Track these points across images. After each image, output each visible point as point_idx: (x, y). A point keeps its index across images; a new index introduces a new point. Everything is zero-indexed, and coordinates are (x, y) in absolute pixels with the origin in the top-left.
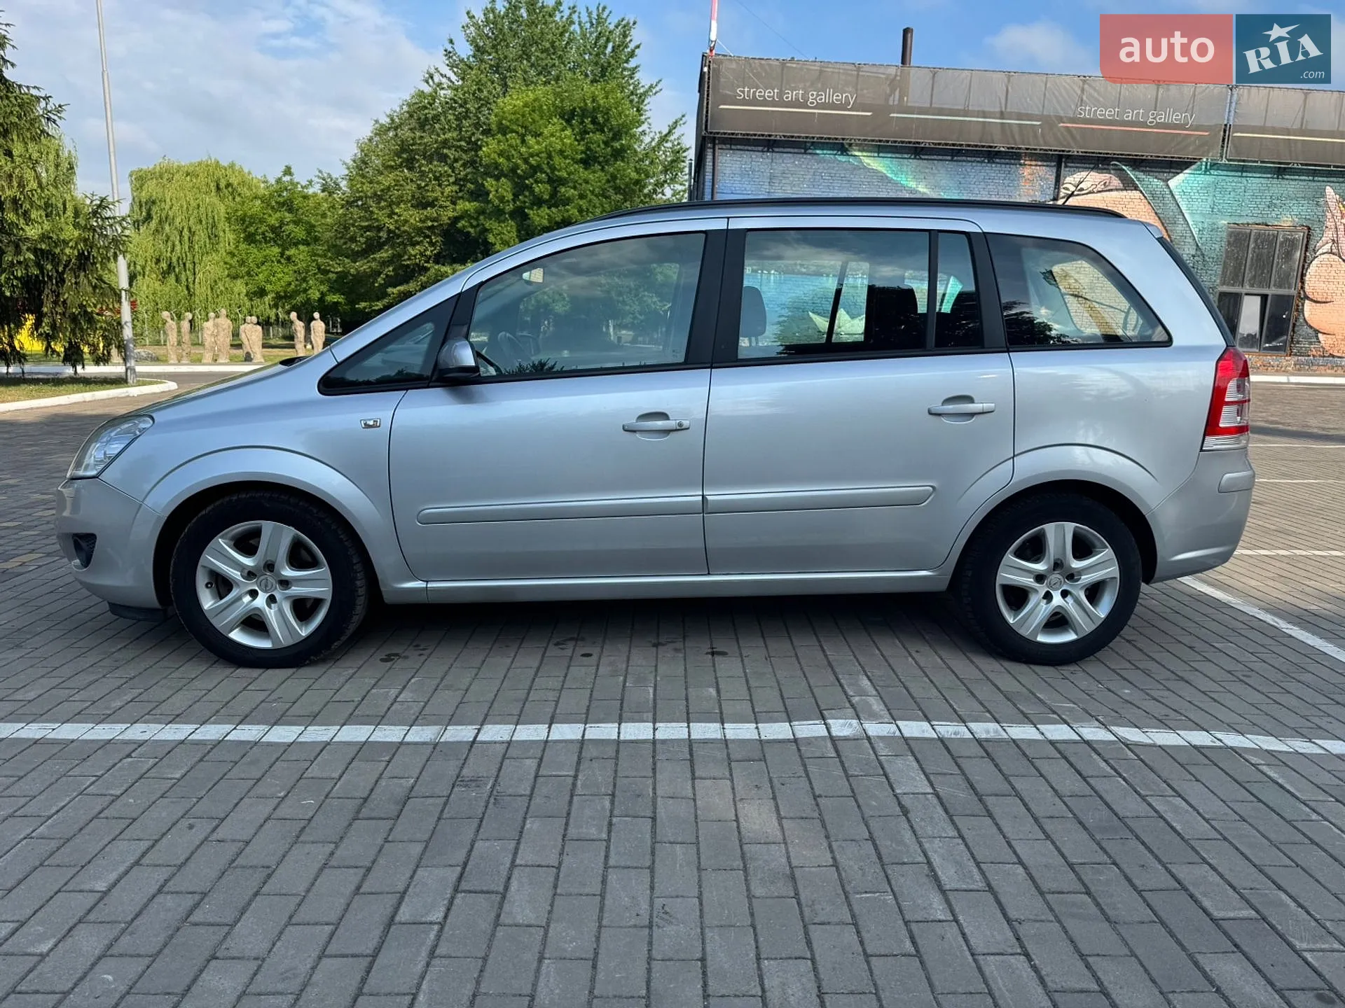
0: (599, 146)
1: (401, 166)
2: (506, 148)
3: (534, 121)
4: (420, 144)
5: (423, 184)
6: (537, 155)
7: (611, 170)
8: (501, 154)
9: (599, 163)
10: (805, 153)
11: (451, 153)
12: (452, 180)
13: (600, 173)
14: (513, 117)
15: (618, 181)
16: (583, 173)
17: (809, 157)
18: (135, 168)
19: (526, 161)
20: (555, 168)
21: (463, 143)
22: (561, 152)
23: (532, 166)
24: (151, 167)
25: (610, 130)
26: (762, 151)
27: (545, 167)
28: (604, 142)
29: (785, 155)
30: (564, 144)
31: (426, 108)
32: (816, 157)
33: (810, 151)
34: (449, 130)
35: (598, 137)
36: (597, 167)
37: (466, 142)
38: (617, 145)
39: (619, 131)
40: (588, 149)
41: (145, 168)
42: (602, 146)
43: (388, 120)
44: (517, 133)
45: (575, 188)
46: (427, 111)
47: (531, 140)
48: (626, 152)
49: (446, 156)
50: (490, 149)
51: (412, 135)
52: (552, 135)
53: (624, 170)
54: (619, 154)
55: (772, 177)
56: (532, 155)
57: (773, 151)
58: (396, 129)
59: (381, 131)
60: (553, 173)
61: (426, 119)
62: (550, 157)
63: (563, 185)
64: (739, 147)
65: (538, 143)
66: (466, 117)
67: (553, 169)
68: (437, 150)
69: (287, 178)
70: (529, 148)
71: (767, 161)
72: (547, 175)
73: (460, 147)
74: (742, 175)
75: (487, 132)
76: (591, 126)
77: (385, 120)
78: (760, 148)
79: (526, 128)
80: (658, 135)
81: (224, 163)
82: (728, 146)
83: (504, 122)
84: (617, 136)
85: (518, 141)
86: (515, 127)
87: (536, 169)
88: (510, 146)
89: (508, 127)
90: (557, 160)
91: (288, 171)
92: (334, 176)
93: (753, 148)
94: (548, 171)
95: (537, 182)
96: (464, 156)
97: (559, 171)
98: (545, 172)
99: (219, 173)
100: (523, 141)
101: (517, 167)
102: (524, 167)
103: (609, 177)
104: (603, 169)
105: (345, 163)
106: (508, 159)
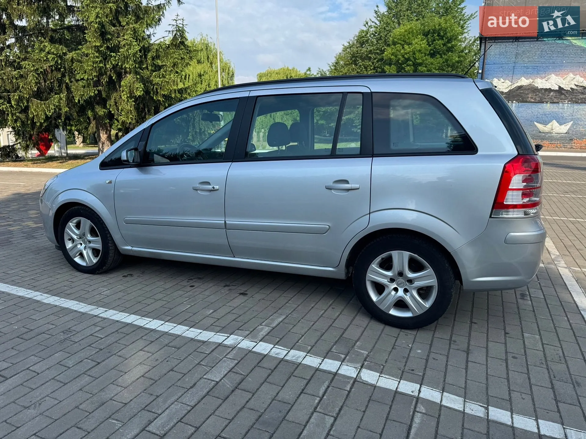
0: (440, 46)
1: (352, 63)
2: (395, 51)
3: (409, 38)
4: (360, 53)
5: (359, 71)
6: (408, 53)
7: (446, 57)
8: (392, 54)
9: (440, 54)
10: (537, 41)
11: (373, 56)
12: (372, 68)
13: (440, 59)
14: (399, 37)
15: (449, 62)
16: (430, 60)
17: (539, 42)
18: (259, 73)
19: (403, 56)
20: (416, 59)
21: (378, 51)
22: (420, 51)
23: (405, 59)
24: (264, 72)
25: (446, 38)
26: (512, 42)
27: (412, 58)
28: (442, 44)
29: (525, 43)
30: (421, 47)
31: (363, 37)
32: (543, 42)
33: (540, 39)
34: (372, 46)
35: (441, 42)
36: (438, 56)
37: (379, 50)
38: (450, 45)
39: (451, 38)
40: (435, 48)
41: (262, 72)
42: (442, 46)
43: (348, 44)
44: (401, 44)
45: (426, 67)
46: (363, 39)
47: (406, 47)
48: (453, 48)
49: (370, 58)
50: (388, 52)
51: (357, 50)
52: (416, 43)
53: (452, 56)
54: (450, 50)
55: (517, 55)
56: (406, 54)
57: (518, 41)
58: (350, 48)
59: (345, 49)
60: (415, 61)
61: (363, 42)
62: (414, 54)
63: (420, 66)
64: (499, 41)
65: (409, 48)
66: (380, 39)
67: (415, 59)
68: (367, 55)
69: (308, 73)
70: (405, 50)
71: (515, 46)
72: (413, 62)
73: (377, 52)
74: (500, 55)
75: (389, 45)
76: (438, 37)
77: (347, 44)
78: (511, 41)
79: (405, 42)
80: (473, 38)
81: (290, 68)
82: (494, 41)
83: (395, 40)
84: (450, 41)
85: (401, 48)
86: (400, 42)
87: (408, 60)
88: (397, 50)
89: (397, 42)
90: (418, 55)
91: (309, 69)
92: (324, 70)
93: (507, 41)
94: (413, 60)
95: (408, 65)
96: (378, 57)
97: (418, 60)
98: (411, 61)
99: (287, 72)
100: (403, 48)
101: (399, 59)
102: (402, 59)
103: (444, 60)
104: (441, 57)
105: (329, 65)
106: (396, 56)
